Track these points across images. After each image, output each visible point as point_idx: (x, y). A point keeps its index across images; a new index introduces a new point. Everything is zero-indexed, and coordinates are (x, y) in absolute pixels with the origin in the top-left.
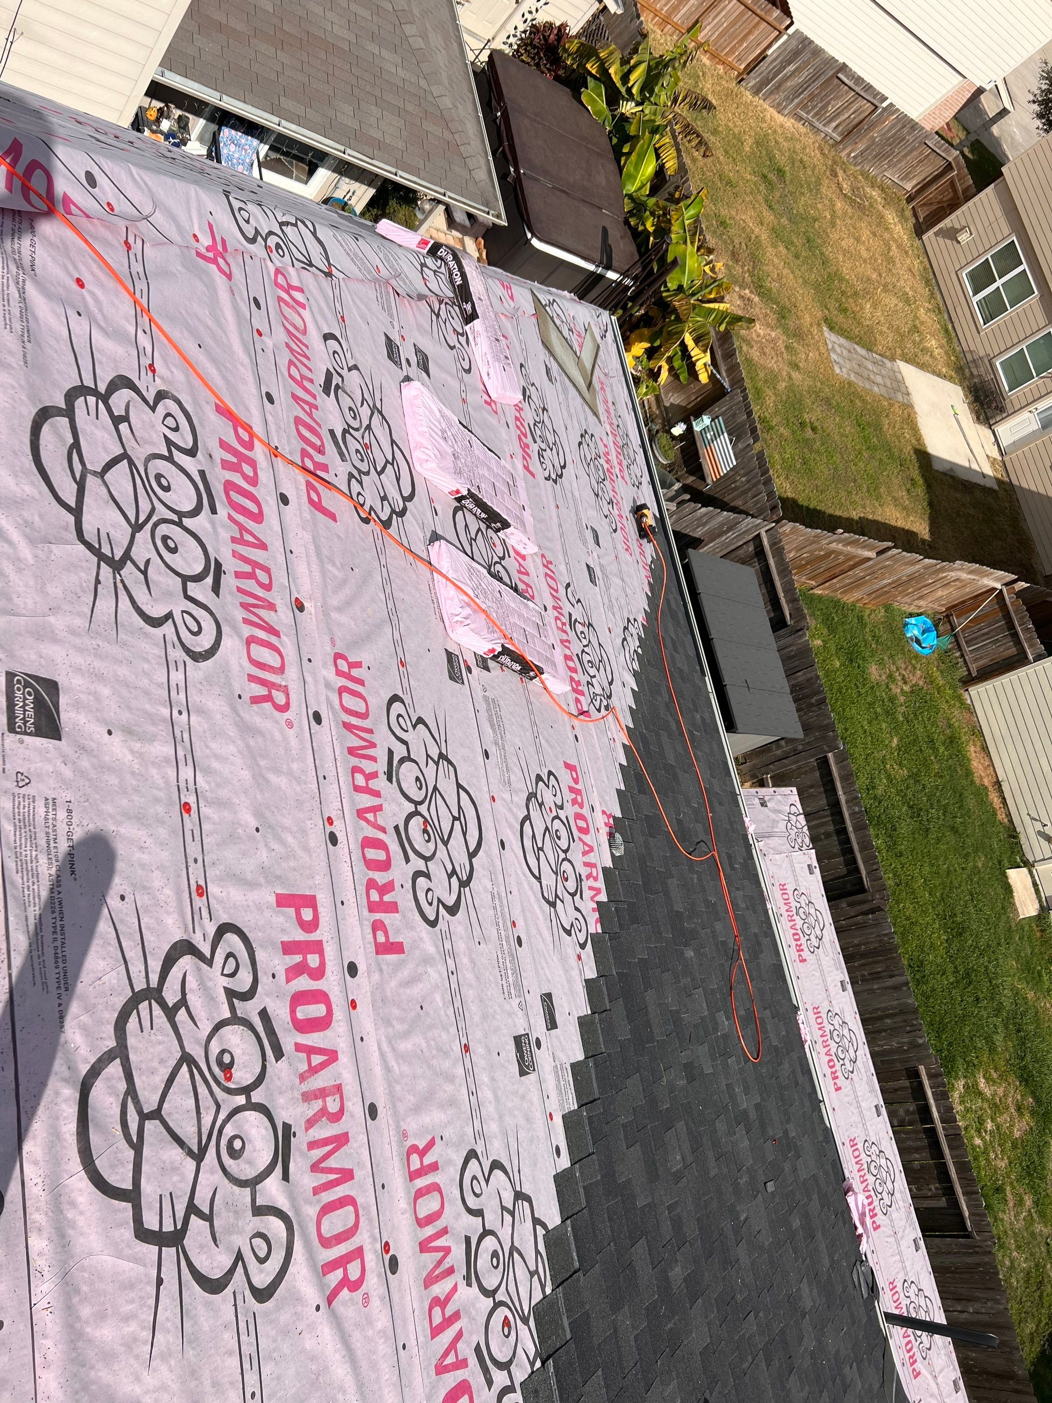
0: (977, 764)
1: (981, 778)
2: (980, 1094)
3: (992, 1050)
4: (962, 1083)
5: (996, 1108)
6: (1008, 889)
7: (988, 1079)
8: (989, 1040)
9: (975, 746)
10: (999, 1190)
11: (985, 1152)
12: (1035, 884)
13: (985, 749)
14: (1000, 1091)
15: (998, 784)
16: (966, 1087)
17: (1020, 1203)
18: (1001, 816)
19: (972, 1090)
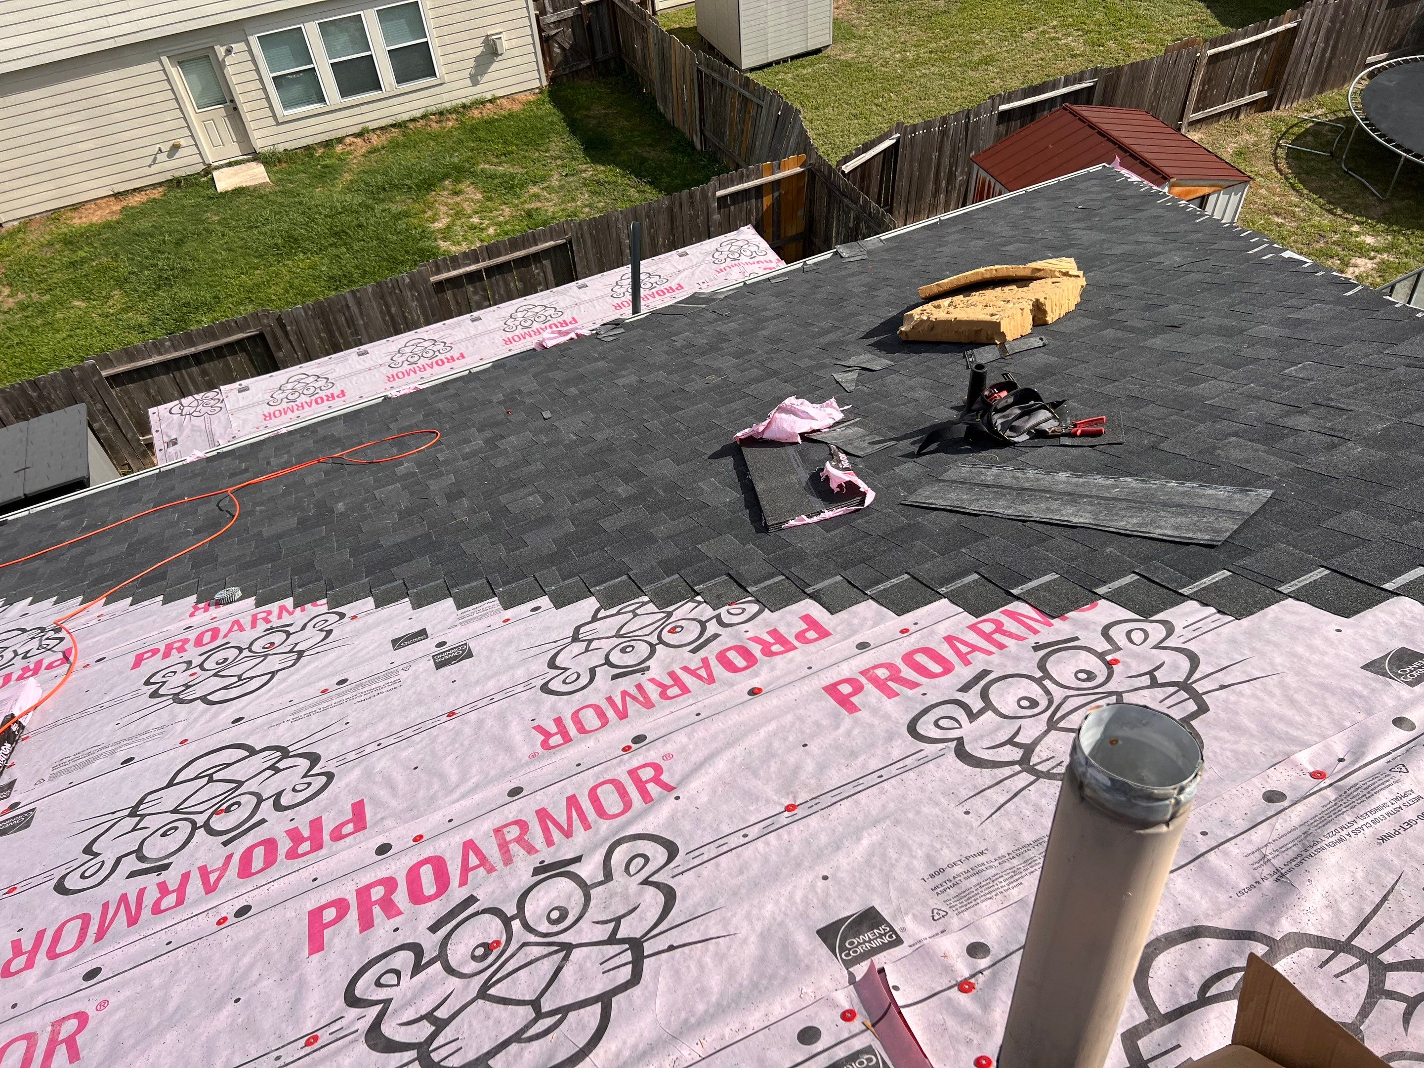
0: (97, 217)
1: (112, 213)
2: (449, 227)
3: (406, 214)
4: (441, 243)
5: (459, 213)
6: (239, 192)
7: (434, 219)
8: (397, 217)
9: (72, 218)
10: (529, 214)
11: (499, 224)
12: (230, 165)
13: (75, 207)
14: (444, 209)
15: (117, 195)
16: (445, 239)
17: (536, 196)
18: (156, 194)
19: (447, 233)
